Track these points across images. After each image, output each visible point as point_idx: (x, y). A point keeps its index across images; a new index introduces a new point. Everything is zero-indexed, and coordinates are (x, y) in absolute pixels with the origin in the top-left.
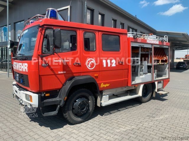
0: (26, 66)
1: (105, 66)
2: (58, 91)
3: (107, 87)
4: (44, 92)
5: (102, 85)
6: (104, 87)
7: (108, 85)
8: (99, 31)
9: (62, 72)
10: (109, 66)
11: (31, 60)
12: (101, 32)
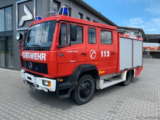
0: (44, 56)
1: (102, 56)
2: (69, 77)
3: (103, 73)
4: (59, 78)
5: (100, 71)
6: (101, 73)
7: (104, 72)
8: (99, 27)
9: (73, 61)
10: (105, 56)
11: (50, 50)
12: (100, 28)
